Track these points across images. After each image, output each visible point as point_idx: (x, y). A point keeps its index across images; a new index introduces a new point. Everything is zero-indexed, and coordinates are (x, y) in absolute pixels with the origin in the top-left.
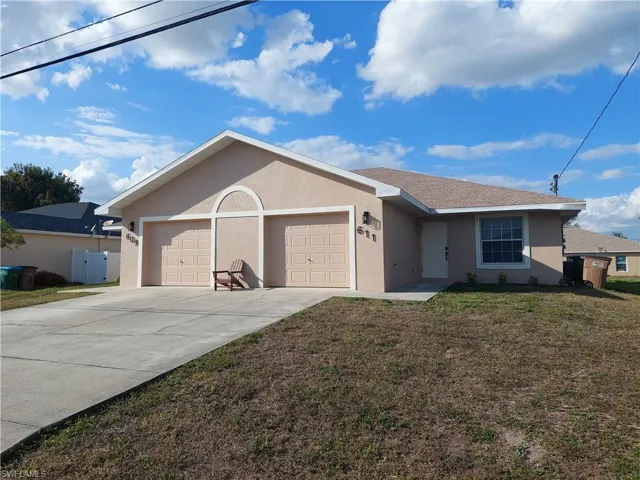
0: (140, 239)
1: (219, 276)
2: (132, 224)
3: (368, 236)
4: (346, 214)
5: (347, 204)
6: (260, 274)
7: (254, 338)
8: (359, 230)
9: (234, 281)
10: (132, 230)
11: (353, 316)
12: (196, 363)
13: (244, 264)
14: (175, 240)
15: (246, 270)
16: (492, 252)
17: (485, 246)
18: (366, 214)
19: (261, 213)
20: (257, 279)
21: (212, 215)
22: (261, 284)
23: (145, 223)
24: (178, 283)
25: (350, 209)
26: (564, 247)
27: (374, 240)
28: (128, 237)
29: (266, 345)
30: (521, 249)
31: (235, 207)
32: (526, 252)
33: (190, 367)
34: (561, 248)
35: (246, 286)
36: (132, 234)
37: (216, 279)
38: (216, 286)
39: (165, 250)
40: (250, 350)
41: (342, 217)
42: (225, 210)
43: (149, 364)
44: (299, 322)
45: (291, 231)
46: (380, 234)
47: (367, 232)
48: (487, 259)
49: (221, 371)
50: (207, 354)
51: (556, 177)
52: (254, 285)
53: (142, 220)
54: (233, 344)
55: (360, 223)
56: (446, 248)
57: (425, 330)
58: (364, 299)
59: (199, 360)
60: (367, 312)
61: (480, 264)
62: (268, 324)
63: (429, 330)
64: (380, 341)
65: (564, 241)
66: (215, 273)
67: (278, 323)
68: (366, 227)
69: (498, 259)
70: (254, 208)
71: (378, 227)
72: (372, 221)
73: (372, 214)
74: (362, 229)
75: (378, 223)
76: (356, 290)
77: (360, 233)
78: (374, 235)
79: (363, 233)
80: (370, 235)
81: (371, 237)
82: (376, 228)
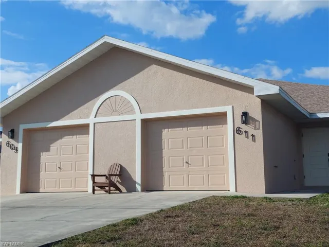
0: (20, 146)
1: (97, 179)
2: (12, 131)
3: (247, 137)
4: (224, 115)
5: (225, 105)
6: (138, 178)
7: (135, 222)
8: (238, 131)
9: (112, 184)
10: (12, 137)
11: (234, 209)
12: (80, 237)
13: (122, 167)
14: (54, 147)
15: (123, 174)
18: (245, 114)
19: (138, 117)
20: (135, 182)
21: (91, 120)
22: (139, 188)
23: (24, 130)
24: (57, 189)
25: (228, 109)
27: (254, 140)
28: (8, 144)
29: (147, 227)
31: (113, 112)
33: (73, 240)
35: (123, 189)
36: (12, 142)
37: (94, 182)
38: (94, 190)
39: (44, 157)
40: (131, 229)
41: (220, 118)
42: (103, 115)
43: (35, 238)
44: (178, 212)
45: (167, 134)
46: (259, 134)
47: (246, 132)
49: (104, 243)
50: (90, 232)
52: (131, 189)
53: (22, 127)
54: (115, 225)
55: (239, 123)
56: (328, 155)
57: (307, 219)
58: (244, 197)
59: (82, 235)
60: (247, 206)
62: (148, 213)
63: (312, 219)
64: (261, 226)
66: (93, 176)
67: (158, 212)
68: (244, 127)
70: (132, 111)
71: (257, 127)
72: (251, 121)
73: (251, 115)
74: (240, 129)
75: (256, 123)
76: (236, 191)
77: (239, 134)
78: (253, 136)
79: (242, 134)
80: (250, 135)
81: (251, 138)
82: (255, 127)
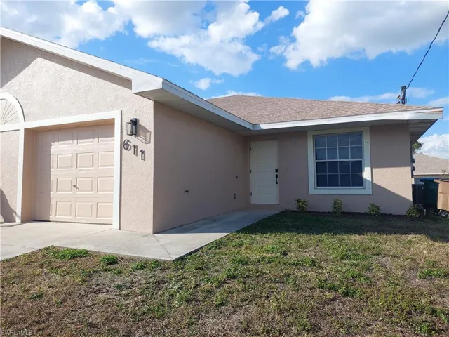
3: (135, 153)
8: (125, 145)
16: (327, 175)
17: (320, 167)
18: (134, 122)
19: (22, 126)
25: (115, 115)
26: (413, 169)
27: (143, 158)
30: (361, 170)
32: (366, 174)
34: (410, 168)
46: (149, 149)
47: (135, 147)
48: (321, 182)
51: (404, 88)
55: (127, 135)
56: (277, 170)
61: (313, 189)
65: (413, 161)
68: (134, 140)
69: (333, 183)
70: (15, 120)
71: (148, 139)
72: (141, 132)
73: (141, 122)
74: (129, 143)
75: (148, 134)
76: (120, 229)
77: (127, 149)
78: (143, 152)
79: (131, 149)
80: (139, 151)
81: (140, 154)
82: (146, 141)
